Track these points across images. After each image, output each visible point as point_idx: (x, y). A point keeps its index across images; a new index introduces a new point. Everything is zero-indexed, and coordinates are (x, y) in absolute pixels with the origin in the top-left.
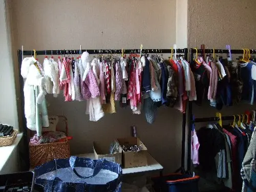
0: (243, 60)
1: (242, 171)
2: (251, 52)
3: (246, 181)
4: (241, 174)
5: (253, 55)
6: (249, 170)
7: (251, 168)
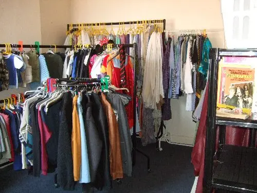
0: (5, 53)
1: (20, 136)
2: (12, 46)
3: (24, 143)
4: (20, 139)
5: (13, 48)
6: (25, 133)
7: (26, 132)
